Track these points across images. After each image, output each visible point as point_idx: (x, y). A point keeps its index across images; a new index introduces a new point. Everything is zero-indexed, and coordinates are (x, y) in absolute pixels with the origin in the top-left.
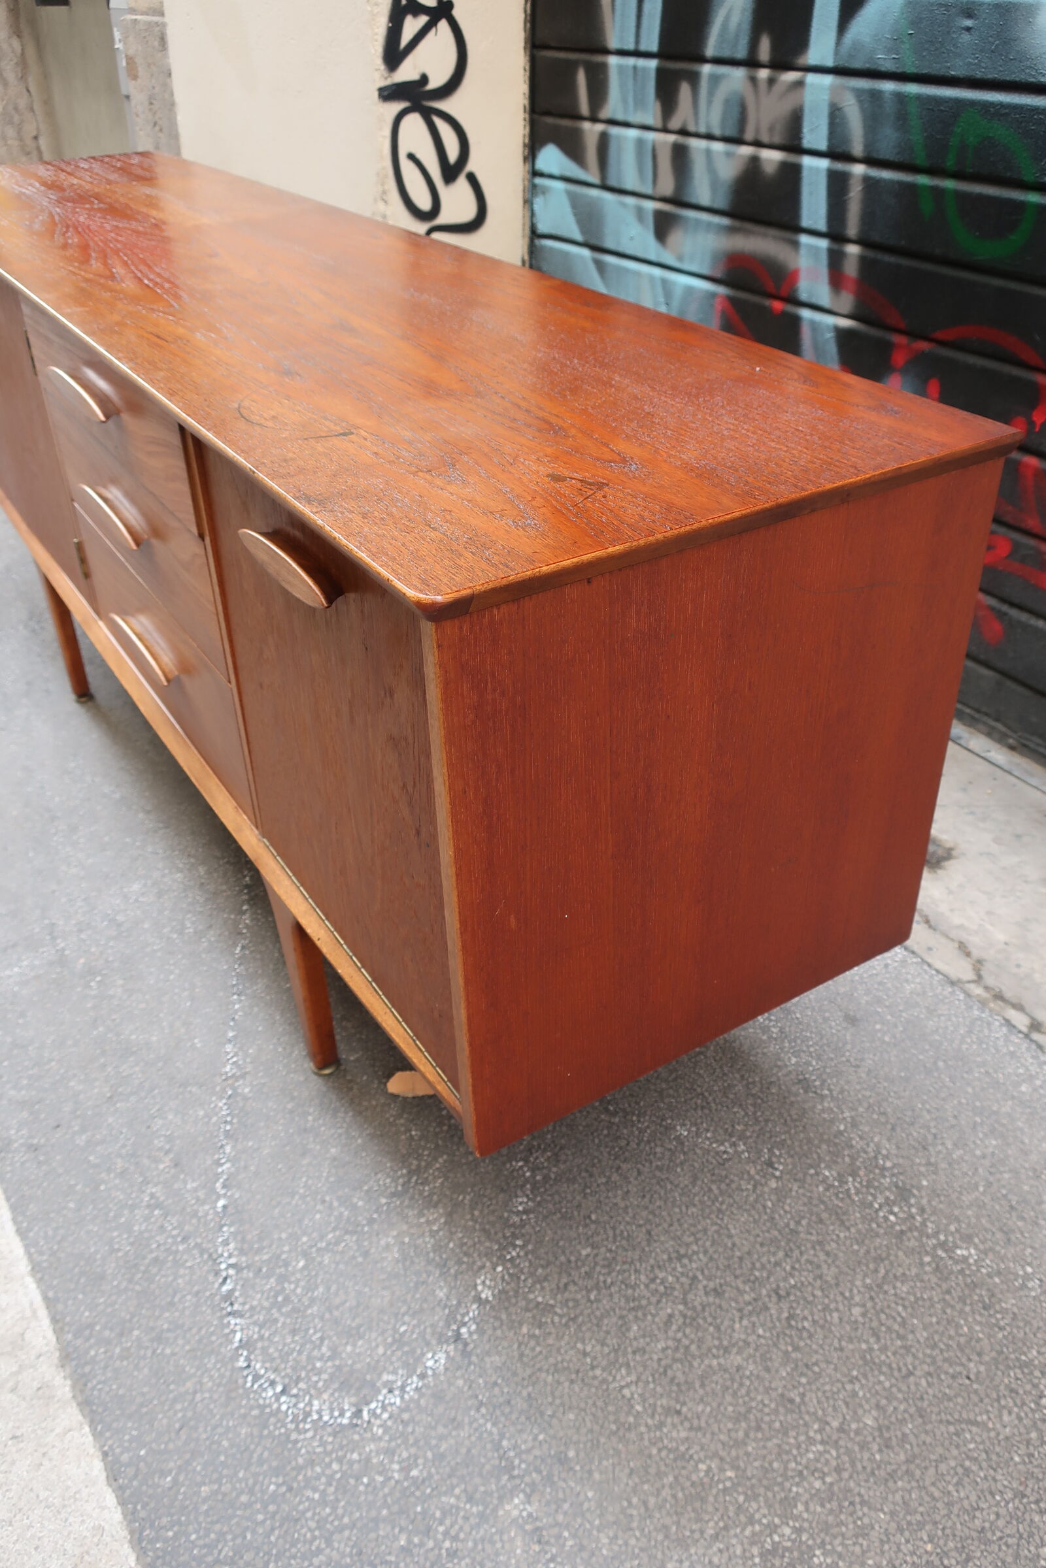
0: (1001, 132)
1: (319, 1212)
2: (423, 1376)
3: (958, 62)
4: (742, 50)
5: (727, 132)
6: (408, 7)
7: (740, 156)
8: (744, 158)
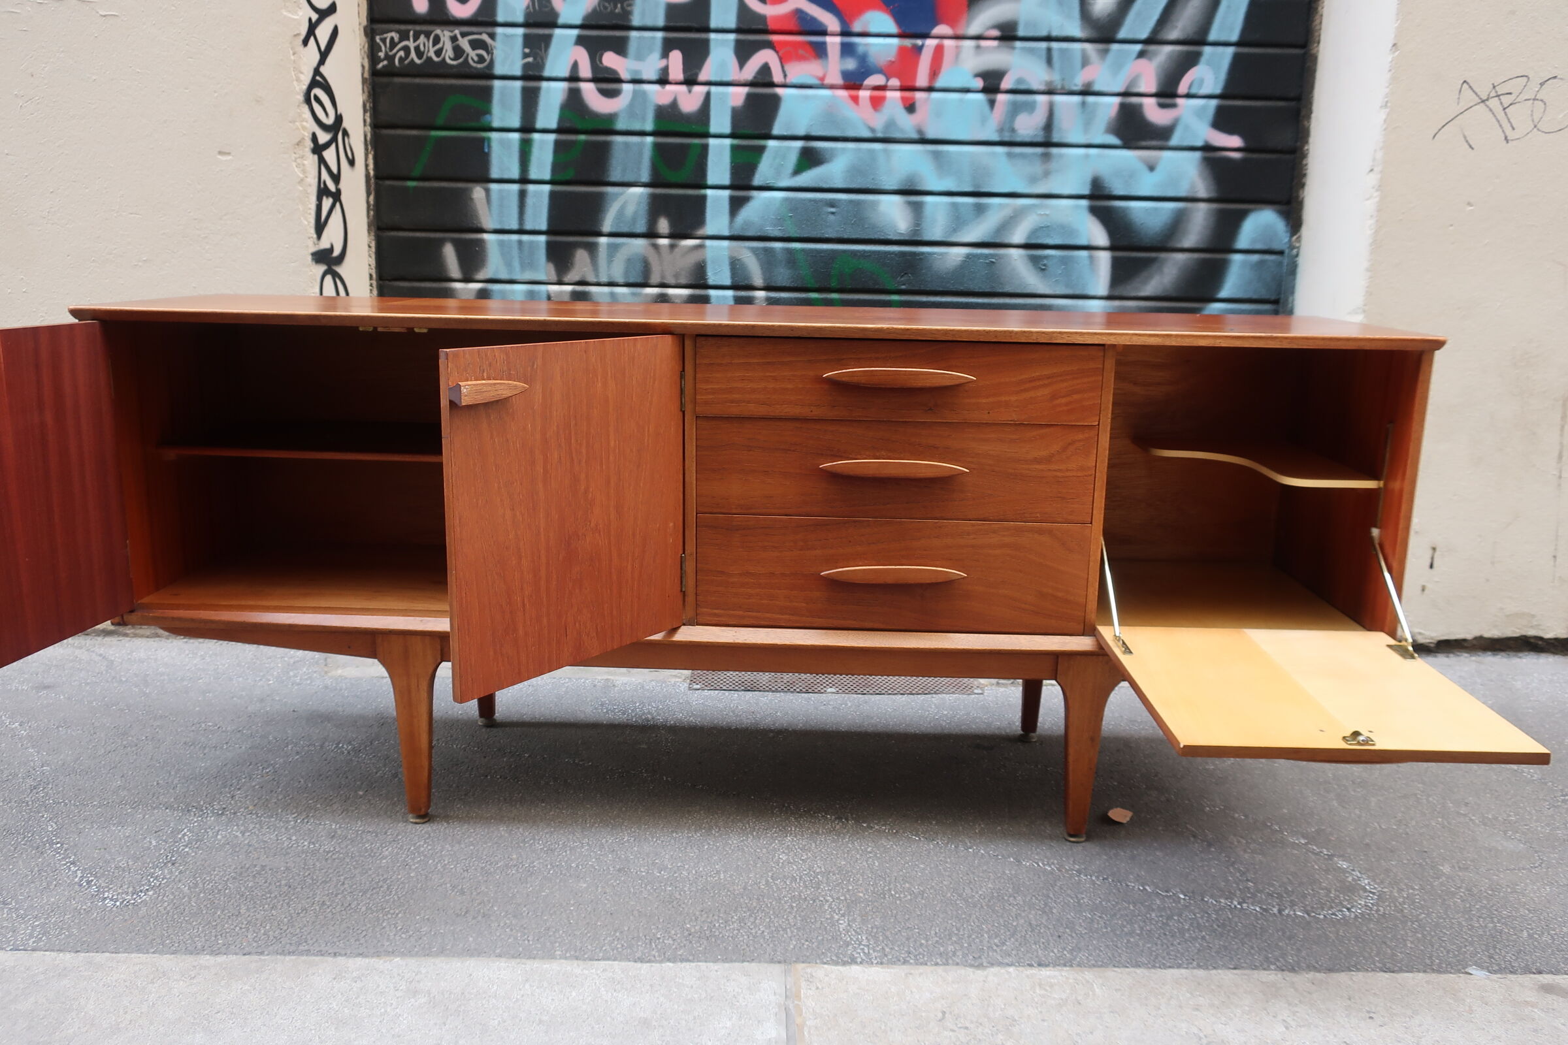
0: (866, 265)
1: (1209, 869)
2: (1353, 870)
3: (830, 230)
4: (641, 227)
5: (631, 280)
6: (323, 192)
7: (647, 295)
8: (652, 295)
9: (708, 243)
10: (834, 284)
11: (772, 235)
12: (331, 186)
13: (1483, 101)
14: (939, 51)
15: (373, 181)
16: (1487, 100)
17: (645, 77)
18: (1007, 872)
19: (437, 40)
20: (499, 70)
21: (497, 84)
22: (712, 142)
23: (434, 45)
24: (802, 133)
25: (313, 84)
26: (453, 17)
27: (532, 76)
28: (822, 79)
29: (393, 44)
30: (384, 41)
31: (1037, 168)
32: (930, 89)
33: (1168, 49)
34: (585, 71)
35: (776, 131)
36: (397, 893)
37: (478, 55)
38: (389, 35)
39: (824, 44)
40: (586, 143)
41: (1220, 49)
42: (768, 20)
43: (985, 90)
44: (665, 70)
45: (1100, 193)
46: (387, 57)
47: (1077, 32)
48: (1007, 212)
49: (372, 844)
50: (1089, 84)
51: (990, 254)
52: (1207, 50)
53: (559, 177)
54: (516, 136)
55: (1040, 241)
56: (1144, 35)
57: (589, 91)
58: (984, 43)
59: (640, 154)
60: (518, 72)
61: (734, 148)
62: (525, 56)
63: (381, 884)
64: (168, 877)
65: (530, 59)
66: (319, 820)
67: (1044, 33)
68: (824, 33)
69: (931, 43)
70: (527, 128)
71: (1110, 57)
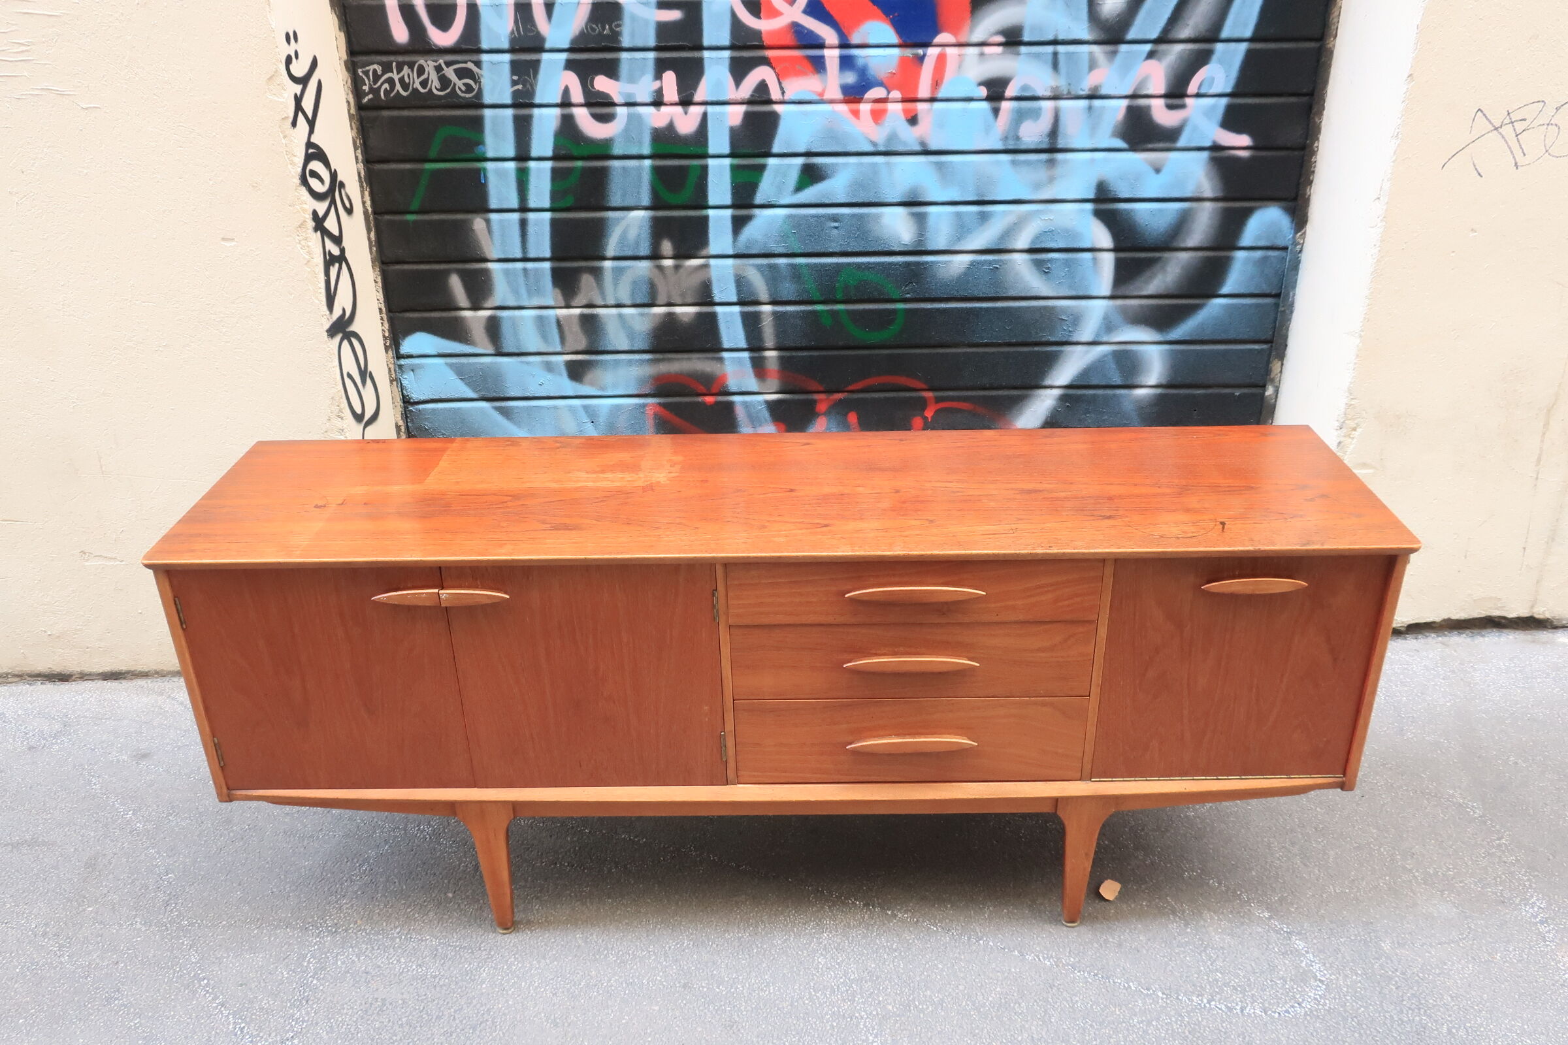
0: (871, 276)
1: (1185, 957)
2: (1307, 952)
3: (833, 244)
4: (645, 250)
5: (638, 301)
6: (330, 261)
7: (654, 314)
8: (659, 315)
9: (712, 262)
10: (839, 296)
11: (776, 252)
12: (336, 251)
13: (1496, 129)
14: (941, 59)
15: (371, 218)
16: (1501, 127)
17: (639, 100)
18: (1013, 970)
19: (421, 71)
20: (488, 99)
21: (488, 113)
22: (711, 162)
23: (419, 77)
24: (802, 150)
25: (308, 158)
26: (435, 45)
27: (523, 102)
28: (821, 94)
29: (377, 77)
30: (366, 73)
31: (1042, 174)
32: (933, 100)
33: (1179, 48)
34: (577, 96)
35: (776, 149)
36: (501, 1027)
37: (464, 84)
38: (371, 68)
39: (823, 57)
40: (584, 169)
41: (1233, 45)
42: (764, 36)
43: (989, 99)
44: (659, 92)
45: (1106, 197)
46: (372, 90)
47: (1085, 35)
48: (1011, 219)
49: (470, 964)
50: (1096, 88)
51: (994, 260)
52: (1219, 47)
53: (557, 205)
54: (512, 165)
55: (1043, 246)
56: (1154, 35)
57: (582, 116)
58: (987, 50)
59: (640, 177)
60: (509, 101)
61: (734, 169)
62: (514, 83)
63: (485, 1016)
64: (306, 1019)
65: (520, 87)
66: (420, 935)
67: (1050, 37)
68: (822, 46)
69: (932, 52)
70: (522, 156)
71: (1119, 58)
